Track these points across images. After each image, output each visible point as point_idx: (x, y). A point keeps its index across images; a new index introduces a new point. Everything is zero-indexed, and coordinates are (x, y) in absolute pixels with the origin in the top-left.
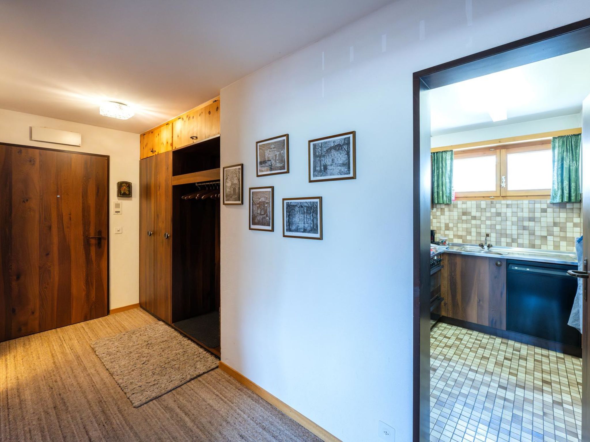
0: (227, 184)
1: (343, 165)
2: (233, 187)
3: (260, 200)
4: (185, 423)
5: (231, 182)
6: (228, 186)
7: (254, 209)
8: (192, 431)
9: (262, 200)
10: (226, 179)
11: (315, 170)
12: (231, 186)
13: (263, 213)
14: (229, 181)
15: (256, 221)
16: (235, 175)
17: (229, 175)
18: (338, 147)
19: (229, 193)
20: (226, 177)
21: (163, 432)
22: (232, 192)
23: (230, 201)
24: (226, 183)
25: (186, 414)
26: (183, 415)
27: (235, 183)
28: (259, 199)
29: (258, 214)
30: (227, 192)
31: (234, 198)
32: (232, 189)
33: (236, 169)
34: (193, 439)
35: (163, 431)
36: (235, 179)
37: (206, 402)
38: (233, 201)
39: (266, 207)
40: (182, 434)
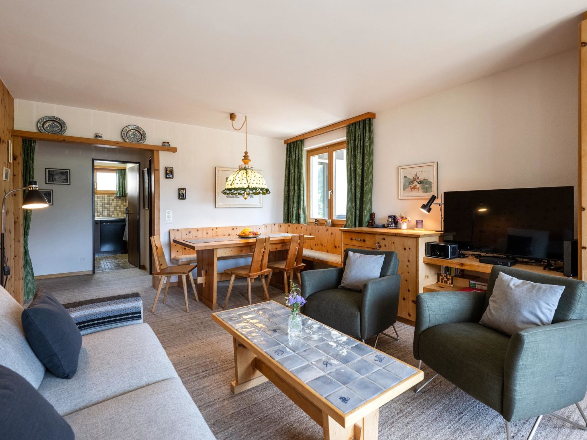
1: (65, 180)
11: (49, 179)
18: (62, 173)
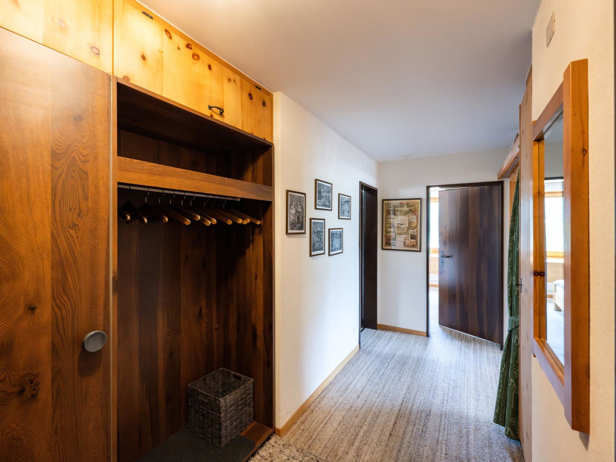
0: (291, 211)
2: (297, 215)
3: (318, 230)
4: (366, 432)
5: (296, 209)
6: (292, 213)
7: (314, 237)
8: (370, 424)
9: (319, 230)
10: (291, 205)
12: (295, 213)
13: (319, 241)
14: (293, 208)
15: (315, 248)
16: (299, 203)
17: (294, 201)
19: (293, 221)
20: (290, 202)
21: (383, 441)
22: (296, 220)
23: (294, 230)
24: (290, 209)
25: (357, 435)
26: (359, 437)
27: (299, 211)
28: (317, 228)
29: (316, 241)
30: (291, 220)
31: (298, 227)
32: (296, 217)
33: (300, 196)
34: (375, 420)
35: (381, 442)
36: (299, 206)
37: (337, 428)
38: (297, 230)
39: (321, 235)
40: (376, 428)
